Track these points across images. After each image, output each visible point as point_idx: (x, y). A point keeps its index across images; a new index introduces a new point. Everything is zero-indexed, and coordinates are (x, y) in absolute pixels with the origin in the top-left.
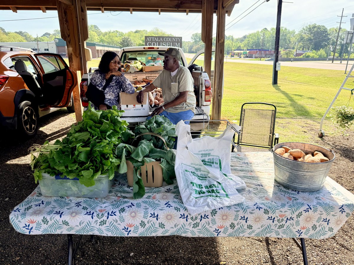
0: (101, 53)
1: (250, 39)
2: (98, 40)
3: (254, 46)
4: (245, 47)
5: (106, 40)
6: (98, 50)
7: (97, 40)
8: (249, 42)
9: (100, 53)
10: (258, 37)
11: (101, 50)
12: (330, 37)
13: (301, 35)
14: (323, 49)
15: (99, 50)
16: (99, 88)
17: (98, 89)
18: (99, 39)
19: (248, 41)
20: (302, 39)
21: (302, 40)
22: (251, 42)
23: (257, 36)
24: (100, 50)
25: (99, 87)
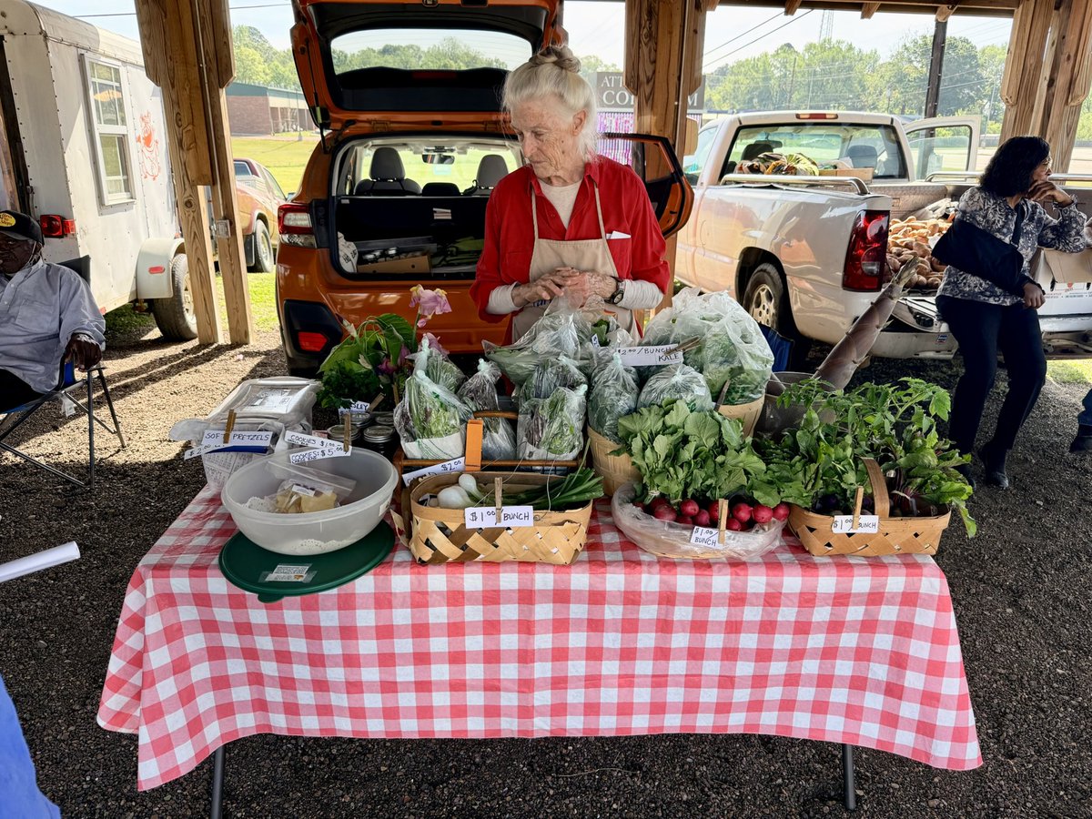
0: (283, 118)
1: (741, 78)
2: (267, 74)
3: (755, 100)
4: (724, 101)
5: (291, 76)
6: (274, 110)
7: (262, 75)
8: (737, 86)
9: (280, 119)
10: (765, 71)
11: (284, 110)
12: (985, 74)
13: (900, 69)
14: (963, 110)
15: (277, 108)
16: (1003, 237)
17: (1000, 240)
18: (267, 71)
19: (735, 83)
20: (901, 78)
21: (900, 81)
22: (743, 88)
23: (762, 68)
24: (281, 108)
25: (1005, 235)
